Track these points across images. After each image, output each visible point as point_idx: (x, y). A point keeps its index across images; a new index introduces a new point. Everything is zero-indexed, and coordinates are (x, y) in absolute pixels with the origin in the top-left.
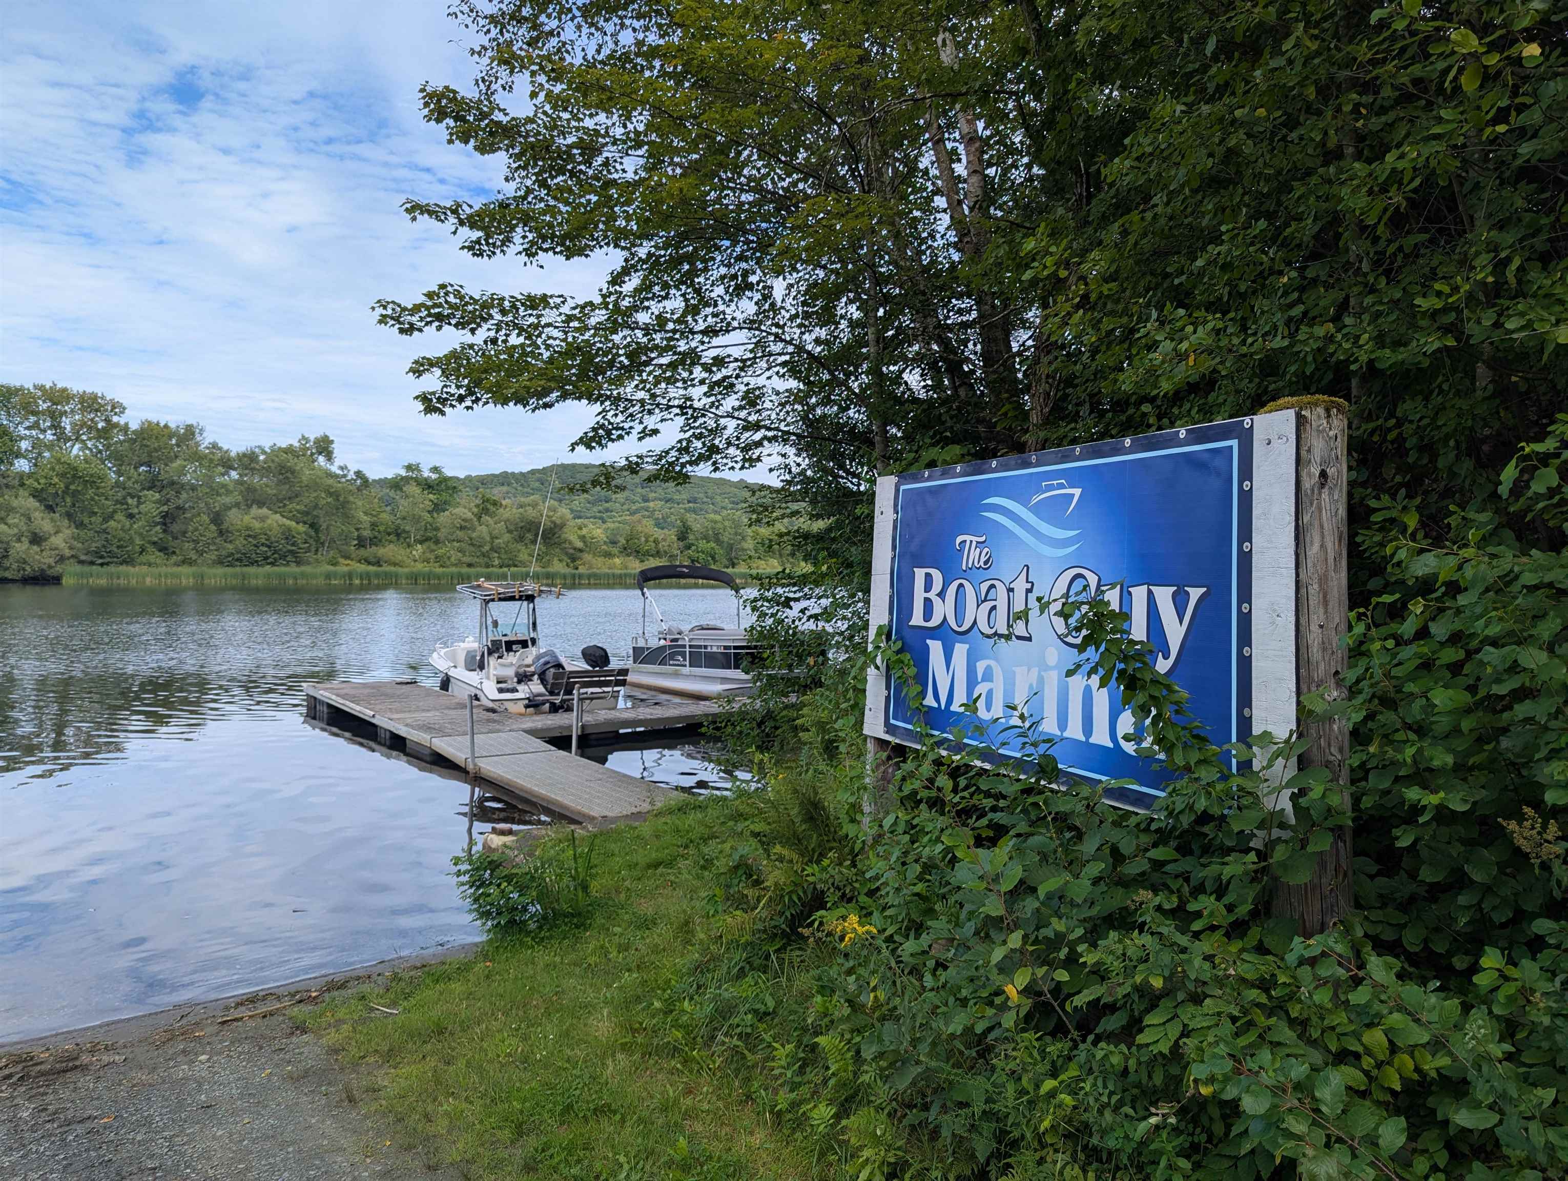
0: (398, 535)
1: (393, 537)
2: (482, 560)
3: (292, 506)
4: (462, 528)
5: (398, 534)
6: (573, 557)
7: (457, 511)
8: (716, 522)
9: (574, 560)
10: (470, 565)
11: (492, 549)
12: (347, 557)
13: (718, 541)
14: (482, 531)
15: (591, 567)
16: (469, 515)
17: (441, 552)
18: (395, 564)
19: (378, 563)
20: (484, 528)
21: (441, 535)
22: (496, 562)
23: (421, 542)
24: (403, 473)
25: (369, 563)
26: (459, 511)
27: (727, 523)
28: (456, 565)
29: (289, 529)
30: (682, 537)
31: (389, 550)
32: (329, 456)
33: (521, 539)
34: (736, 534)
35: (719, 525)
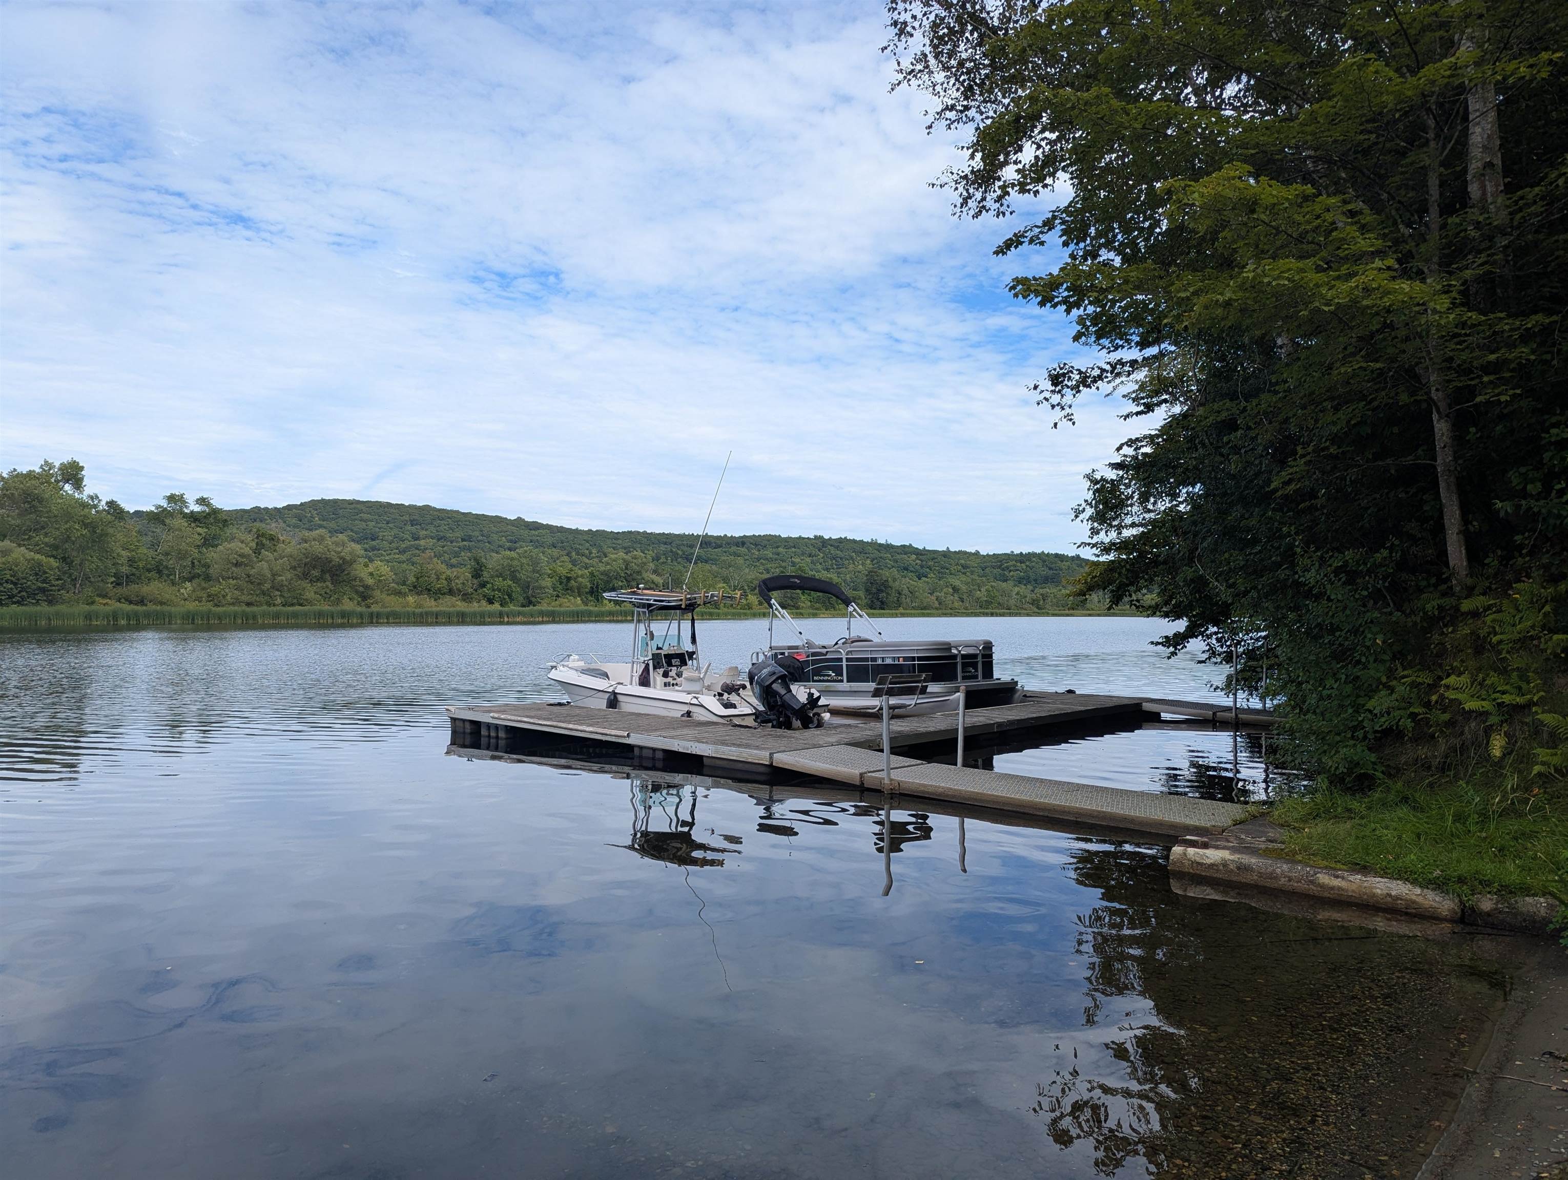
0: (159, 572)
1: (153, 574)
2: (262, 599)
3: (39, 538)
4: (237, 565)
5: (159, 570)
6: (364, 595)
7: (232, 545)
8: (512, 559)
9: (364, 598)
10: (248, 604)
11: (273, 587)
12: (105, 596)
13: (514, 579)
14: (262, 567)
15: (383, 606)
16: (247, 551)
17: (214, 590)
18: (162, 603)
19: (141, 602)
20: (264, 565)
21: (214, 571)
22: (279, 601)
23: (190, 580)
24: (164, 504)
25: (131, 602)
26: (235, 545)
27: (524, 561)
28: (233, 604)
29: (40, 564)
30: (477, 574)
31: (154, 588)
32: (78, 484)
33: (305, 576)
34: (534, 571)
35: (515, 563)
